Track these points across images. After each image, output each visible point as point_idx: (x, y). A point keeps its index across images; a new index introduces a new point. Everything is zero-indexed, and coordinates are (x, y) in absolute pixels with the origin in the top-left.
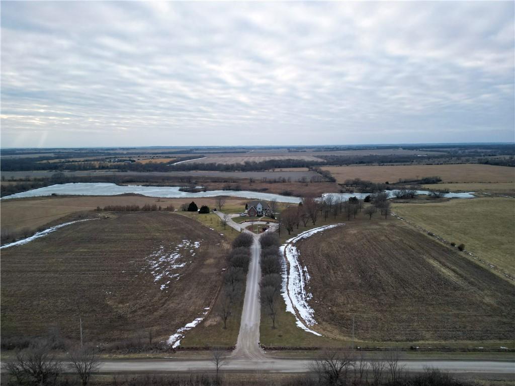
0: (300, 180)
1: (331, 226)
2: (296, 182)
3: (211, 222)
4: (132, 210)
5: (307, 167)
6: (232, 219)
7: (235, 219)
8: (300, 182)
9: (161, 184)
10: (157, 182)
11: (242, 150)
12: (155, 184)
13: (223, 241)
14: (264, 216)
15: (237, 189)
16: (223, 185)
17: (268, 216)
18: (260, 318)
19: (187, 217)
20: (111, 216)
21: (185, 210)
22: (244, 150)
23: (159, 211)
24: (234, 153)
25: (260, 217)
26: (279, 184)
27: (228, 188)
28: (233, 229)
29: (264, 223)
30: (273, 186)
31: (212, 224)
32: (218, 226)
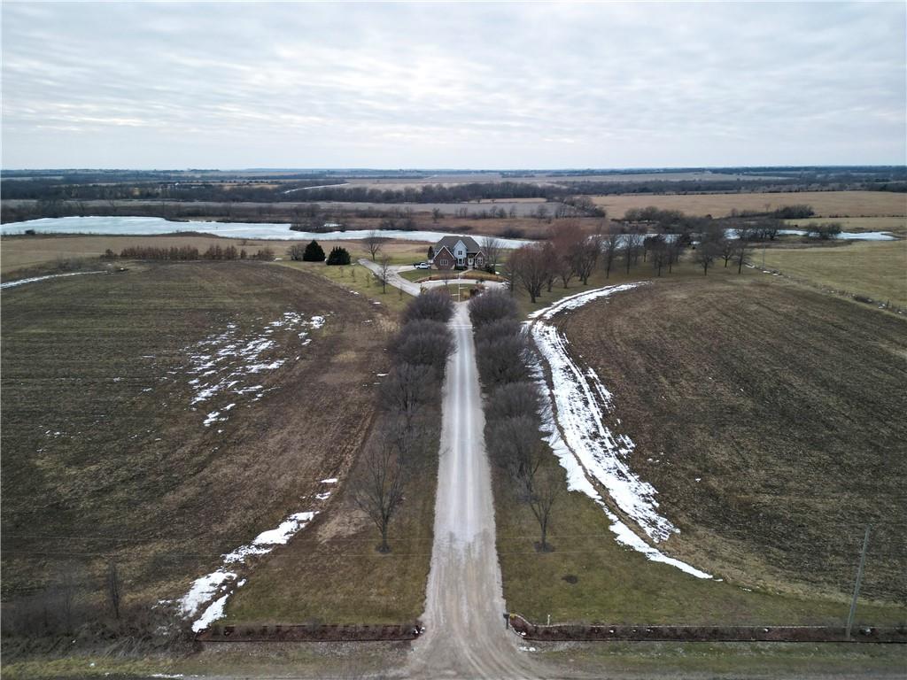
0: (535, 213)
1: (624, 287)
2: (525, 217)
3: (352, 279)
4: (183, 258)
5: (542, 196)
6: (399, 273)
7: (404, 275)
8: (533, 216)
9: (254, 219)
10: (247, 216)
11: (415, 175)
12: (242, 219)
13: (380, 315)
14: (470, 269)
15: (410, 227)
16: (379, 221)
17: (480, 269)
18: (493, 513)
19: (300, 272)
20: (132, 268)
21: (297, 259)
22: (420, 174)
23: (242, 261)
24: (400, 178)
25: (463, 270)
26: (491, 221)
27: (390, 226)
28: (402, 292)
29: (473, 282)
30: (480, 223)
31: (355, 284)
32: (368, 287)
